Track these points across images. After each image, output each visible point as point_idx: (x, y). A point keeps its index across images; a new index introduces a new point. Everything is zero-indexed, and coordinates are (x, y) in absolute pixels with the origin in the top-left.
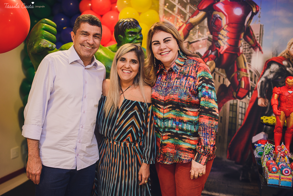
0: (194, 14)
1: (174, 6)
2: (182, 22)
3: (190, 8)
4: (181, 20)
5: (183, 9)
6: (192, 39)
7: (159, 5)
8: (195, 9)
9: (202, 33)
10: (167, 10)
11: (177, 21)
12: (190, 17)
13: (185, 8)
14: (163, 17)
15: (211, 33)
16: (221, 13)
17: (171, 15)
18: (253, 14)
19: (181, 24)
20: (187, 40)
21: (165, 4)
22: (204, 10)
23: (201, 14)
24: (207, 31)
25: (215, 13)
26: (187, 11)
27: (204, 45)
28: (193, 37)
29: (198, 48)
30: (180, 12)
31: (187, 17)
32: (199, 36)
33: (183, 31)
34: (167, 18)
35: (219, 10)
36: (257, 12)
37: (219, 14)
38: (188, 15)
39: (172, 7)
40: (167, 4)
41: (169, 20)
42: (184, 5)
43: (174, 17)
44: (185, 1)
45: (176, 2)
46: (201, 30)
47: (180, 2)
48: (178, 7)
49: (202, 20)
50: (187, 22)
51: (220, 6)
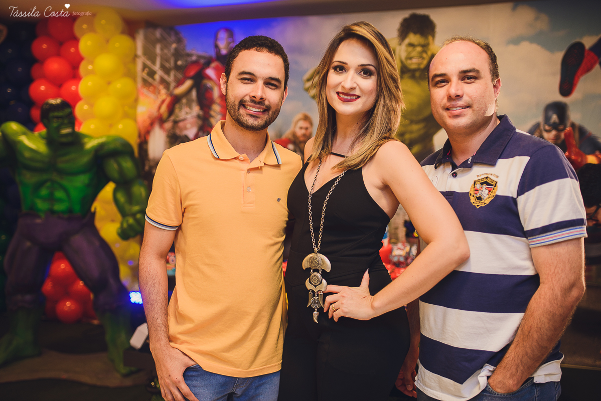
0: (179, 83)
1: (155, 73)
2: (166, 94)
3: (175, 76)
4: (163, 91)
5: (166, 77)
6: (177, 117)
7: (135, 72)
8: (180, 76)
9: (190, 107)
10: (146, 77)
11: (159, 93)
12: (175, 88)
13: (169, 75)
14: (142, 87)
15: (202, 108)
16: (212, 82)
17: (151, 84)
20: (172, 118)
21: (143, 70)
22: (191, 78)
23: (188, 83)
25: (205, 82)
26: (171, 79)
27: (192, 125)
28: (180, 114)
29: (186, 128)
30: (163, 81)
32: (187, 113)
33: (168, 106)
34: (146, 88)
35: (209, 78)
37: (210, 84)
38: (173, 85)
39: (152, 74)
40: (146, 71)
41: (149, 91)
42: (167, 71)
43: (155, 87)
44: (167, 65)
45: (157, 67)
46: (189, 105)
47: (163, 67)
48: (159, 74)
49: (189, 91)
50: (171, 94)
51: (210, 72)
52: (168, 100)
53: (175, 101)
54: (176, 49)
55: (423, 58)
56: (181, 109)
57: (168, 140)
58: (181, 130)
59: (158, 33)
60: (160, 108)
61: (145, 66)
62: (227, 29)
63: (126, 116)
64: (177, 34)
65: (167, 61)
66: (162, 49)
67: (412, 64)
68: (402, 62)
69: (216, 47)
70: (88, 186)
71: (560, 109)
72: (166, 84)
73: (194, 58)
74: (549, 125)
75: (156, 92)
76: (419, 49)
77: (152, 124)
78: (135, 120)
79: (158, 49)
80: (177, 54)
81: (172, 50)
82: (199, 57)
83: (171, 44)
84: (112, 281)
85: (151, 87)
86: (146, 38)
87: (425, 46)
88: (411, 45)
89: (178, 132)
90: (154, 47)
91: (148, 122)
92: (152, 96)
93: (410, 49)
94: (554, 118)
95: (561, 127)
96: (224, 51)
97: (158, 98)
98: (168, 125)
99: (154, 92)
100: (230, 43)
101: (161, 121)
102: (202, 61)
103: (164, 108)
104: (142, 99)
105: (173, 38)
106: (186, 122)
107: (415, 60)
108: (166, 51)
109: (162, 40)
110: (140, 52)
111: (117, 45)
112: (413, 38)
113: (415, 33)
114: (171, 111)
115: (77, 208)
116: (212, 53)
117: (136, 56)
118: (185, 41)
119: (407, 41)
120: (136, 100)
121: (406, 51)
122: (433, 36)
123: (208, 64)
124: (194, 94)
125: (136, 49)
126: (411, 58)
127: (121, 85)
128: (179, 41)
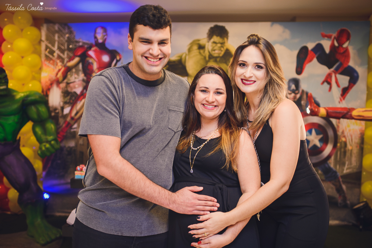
0: (71, 59)
1: (54, 52)
2: (61, 65)
3: (68, 54)
4: (60, 64)
5: (61, 55)
6: (69, 80)
7: (41, 51)
8: (71, 55)
9: (78, 74)
10: (48, 54)
11: (57, 65)
12: (67, 62)
13: (63, 53)
14: (45, 60)
15: (85, 75)
16: (92, 59)
17: (51, 59)
18: (117, 61)
19: (60, 67)
20: (65, 81)
21: (46, 50)
22: (79, 56)
23: (77, 59)
24: (82, 74)
25: (88, 59)
26: (65, 56)
27: (79, 85)
28: (71, 79)
29: (75, 88)
30: (59, 57)
31: (65, 62)
32: (75, 78)
33: (63, 73)
34: (48, 61)
35: (91, 57)
36: (120, 59)
37: (91, 60)
38: (66, 60)
39: (52, 52)
40: (48, 50)
41: (50, 63)
42: (62, 51)
43: (54, 61)
44: (63, 47)
45: (55, 48)
46: (77, 73)
47: (59, 48)
48: (57, 52)
49: (77, 64)
50: (65, 66)
51: (91, 53)
52: (63, 69)
53: (68, 70)
54: (68, 38)
55: (222, 51)
56: (71, 76)
57: (62, 94)
58: (72, 89)
59: (56, 27)
60: (57, 74)
61: (47, 47)
62: (102, 27)
63: (34, 78)
64: (69, 28)
65: (62, 45)
66: (59, 37)
67: (214, 54)
68: (209, 52)
69: (95, 38)
70: (17, 123)
71: (296, 82)
72: (62, 60)
73: (81, 44)
74: (291, 91)
75: (54, 64)
76: (219, 45)
77: (51, 84)
78: (40, 81)
79: (56, 37)
80: (69, 41)
81: (66, 39)
82: (84, 43)
83: (65, 35)
84: (32, 184)
85: (51, 61)
86: (48, 29)
87: (223, 44)
88: (214, 42)
89: (69, 90)
90: (54, 36)
91: (49, 82)
92: (52, 66)
93: (214, 45)
94: (293, 87)
95: (297, 92)
96: (100, 41)
97: (56, 68)
98: (63, 85)
99: (53, 64)
100: (105, 36)
101: (58, 82)
102: (86, 46)
103: (60, 74)
104: (44, 68)
105: (67, 31)
106: (75, 83)
107: (216, 52)
108: (62, 39)
109: (59, 31)
110: (43, 38)
111: (29, 33)
112: (216, 39)
113: (217, 36)
114: (65, 76)
115: (10, 137)
116: (93, 41)
117: (41, 41)
118: (75, 33)
119: (212, 40)
120: (41, 69)
121: (212, 46)
122: (227, 38)
123: (90, 48)
124: (80, 66)
125: (41, 36)
126: (214, 50)
127: (31, 58)
128: (71, 33)
